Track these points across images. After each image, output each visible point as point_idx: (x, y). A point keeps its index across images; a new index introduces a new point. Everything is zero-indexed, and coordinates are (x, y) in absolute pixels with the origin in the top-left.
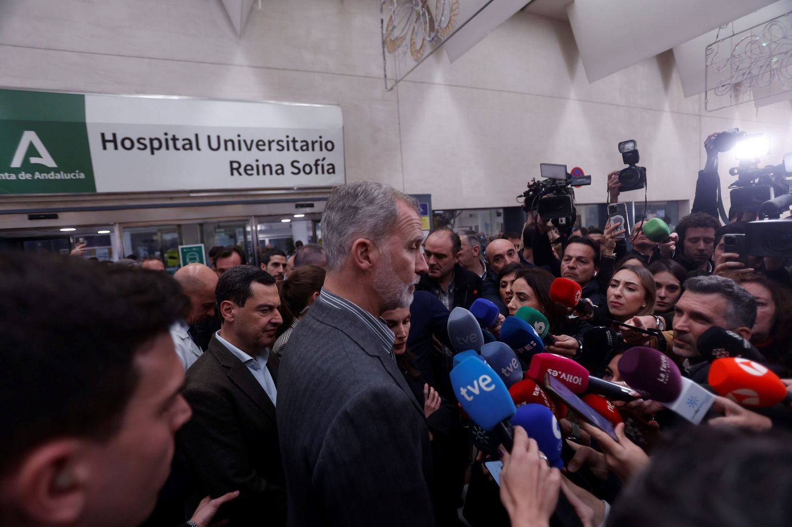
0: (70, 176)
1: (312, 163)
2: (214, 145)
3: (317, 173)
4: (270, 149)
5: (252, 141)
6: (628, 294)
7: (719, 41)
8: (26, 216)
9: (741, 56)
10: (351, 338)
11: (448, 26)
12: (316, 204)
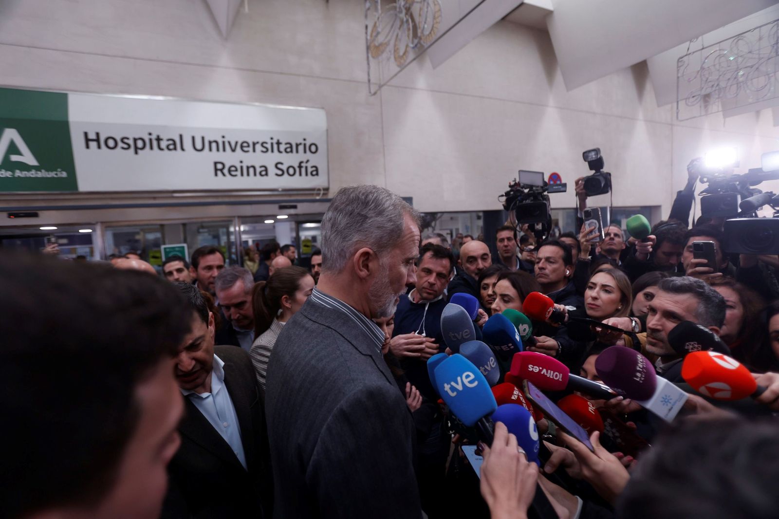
0: (52, 174)
1: (296, 165)
2: (199, 145)
3: (300, 174)
4: (254, 151)
5: (237, 143)
6: (604, 296)
7: (690, 54)
8: (5, 214)
9: (710, 69)
10: (344, 337)
11: (430, 33)
12: (299, 205)
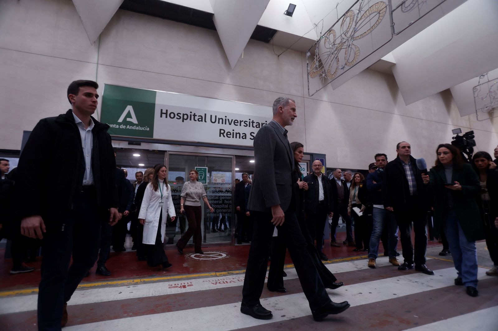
0: (143, 129)
2: (213, 120)
4: (240, 125)
5: (232, 120)
7: (480, 85)
8: (127, 143)
9: (495, 92)
11: (353, 61)
